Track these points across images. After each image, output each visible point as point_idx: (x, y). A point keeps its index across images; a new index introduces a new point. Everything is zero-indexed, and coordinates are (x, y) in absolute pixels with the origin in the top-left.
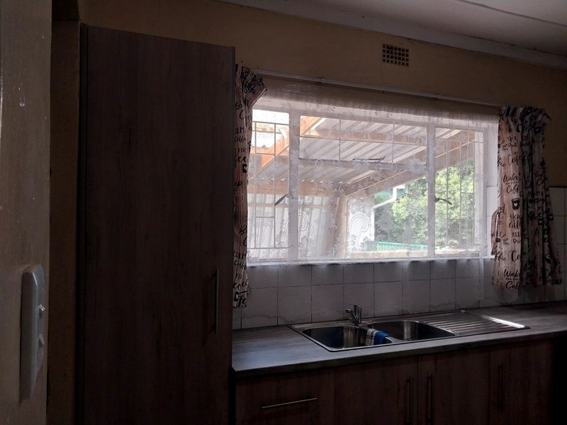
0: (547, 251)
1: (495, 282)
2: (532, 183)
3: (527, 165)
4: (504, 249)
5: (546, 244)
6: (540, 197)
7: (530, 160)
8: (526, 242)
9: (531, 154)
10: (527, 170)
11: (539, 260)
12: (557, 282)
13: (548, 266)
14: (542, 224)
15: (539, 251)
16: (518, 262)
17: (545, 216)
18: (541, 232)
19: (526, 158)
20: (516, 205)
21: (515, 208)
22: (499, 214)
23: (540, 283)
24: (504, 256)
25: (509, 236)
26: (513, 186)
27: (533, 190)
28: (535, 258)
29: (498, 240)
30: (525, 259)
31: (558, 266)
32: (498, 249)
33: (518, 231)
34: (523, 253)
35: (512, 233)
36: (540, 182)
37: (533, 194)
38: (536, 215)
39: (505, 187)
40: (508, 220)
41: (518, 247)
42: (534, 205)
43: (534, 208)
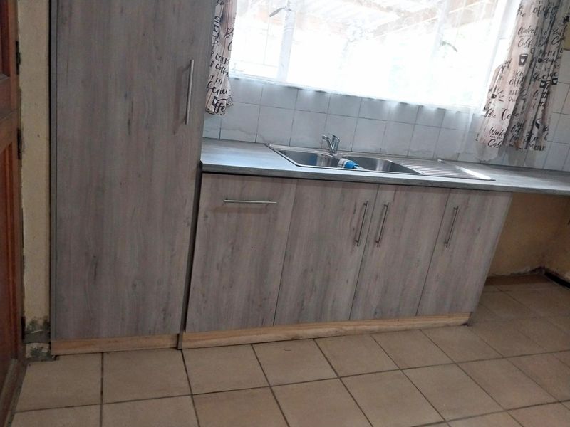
0: (539, 116)
1: (479, 139)
2: (547, 42)
3: (548, 20)
4: (497, 106)
5: (541, 108)
6: (551, 57)
7: (554, 14)
8: (521, 103)
9: (557, 7)
10: (547, 24)
11: (529, 123)
12: (539, 148)
13: (536, 131)
14: (544, 87)
15: (531, 114)
16: (507, 122)
17: (549, 78)
18: (540, 94)
19: (550, 11)
20: (523, 61)
21: (521, 64)
22: (503, 68)
23: (522, 146)
24: (494, 113)
25: (506, 94)
26: (525, 39)
27: (546, 48)
28: (526, 121)
29: (493, 96)
30: (516, 121)
31: (546, 132)
32: (491, 106)
33: (517, 88)
34: (514, 114)
35: (510, 92)
36: (556, 41)
37: (544, 53)
38: (541, 76)
39: (518, 39)
40: (510, 76)
41: (512, 106)
42: (541, 66)
43: (541, 69)
